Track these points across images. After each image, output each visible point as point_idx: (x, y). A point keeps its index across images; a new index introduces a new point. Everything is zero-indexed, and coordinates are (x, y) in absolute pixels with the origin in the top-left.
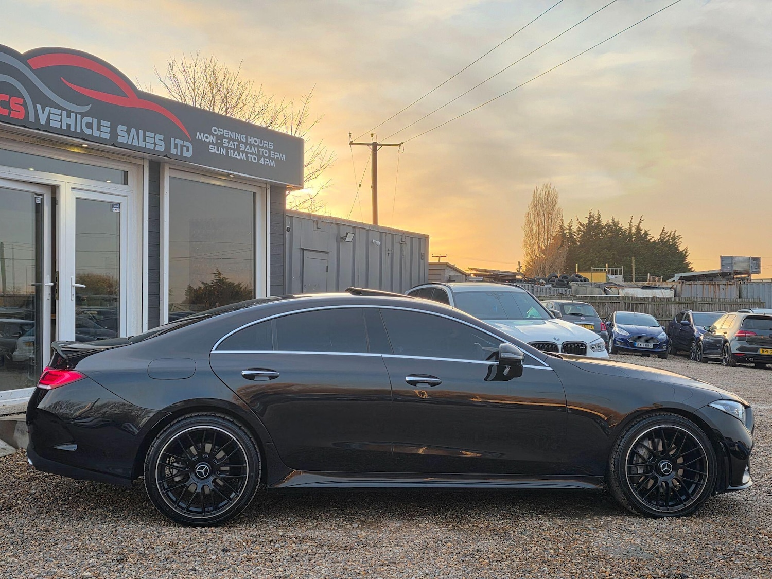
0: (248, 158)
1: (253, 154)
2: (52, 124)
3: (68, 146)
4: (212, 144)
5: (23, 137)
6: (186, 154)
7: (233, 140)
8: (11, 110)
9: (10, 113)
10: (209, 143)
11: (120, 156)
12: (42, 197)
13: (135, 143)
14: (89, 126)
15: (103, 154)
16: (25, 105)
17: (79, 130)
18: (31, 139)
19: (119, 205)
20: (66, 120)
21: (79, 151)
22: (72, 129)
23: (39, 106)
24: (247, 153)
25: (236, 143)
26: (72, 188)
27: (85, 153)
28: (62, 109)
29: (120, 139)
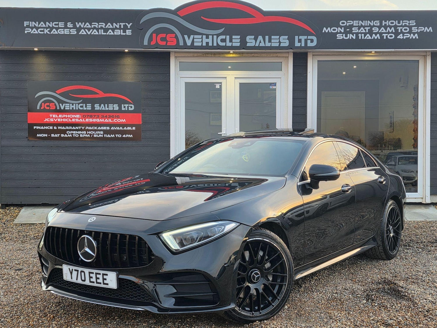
0: (382, 37)
1: (389, 33)
2: (195, 44)
3: (225, 54)
4: (341, 33)
5: (193, 54)
6: (310, 44)
7: (364, 27)
8: (167, 41)
9: (166, 43)
10: (337, 33)
11: (267, 54)
12: (221, 84)
13: (262, 44)
14: (223, 41)
15: (253, 55)
16: (176, 37)
17: (215, 44)
18: (199, 54)
19: (275, 84)
20: (205, 40)
21: (234, 56)
22: (210, 44)
23: (186, 36)
24: (381, 34)
25: (367, 28)
26: (235, 78)
27: (238, 56)
28: (202, 34)
29: (248, 45)
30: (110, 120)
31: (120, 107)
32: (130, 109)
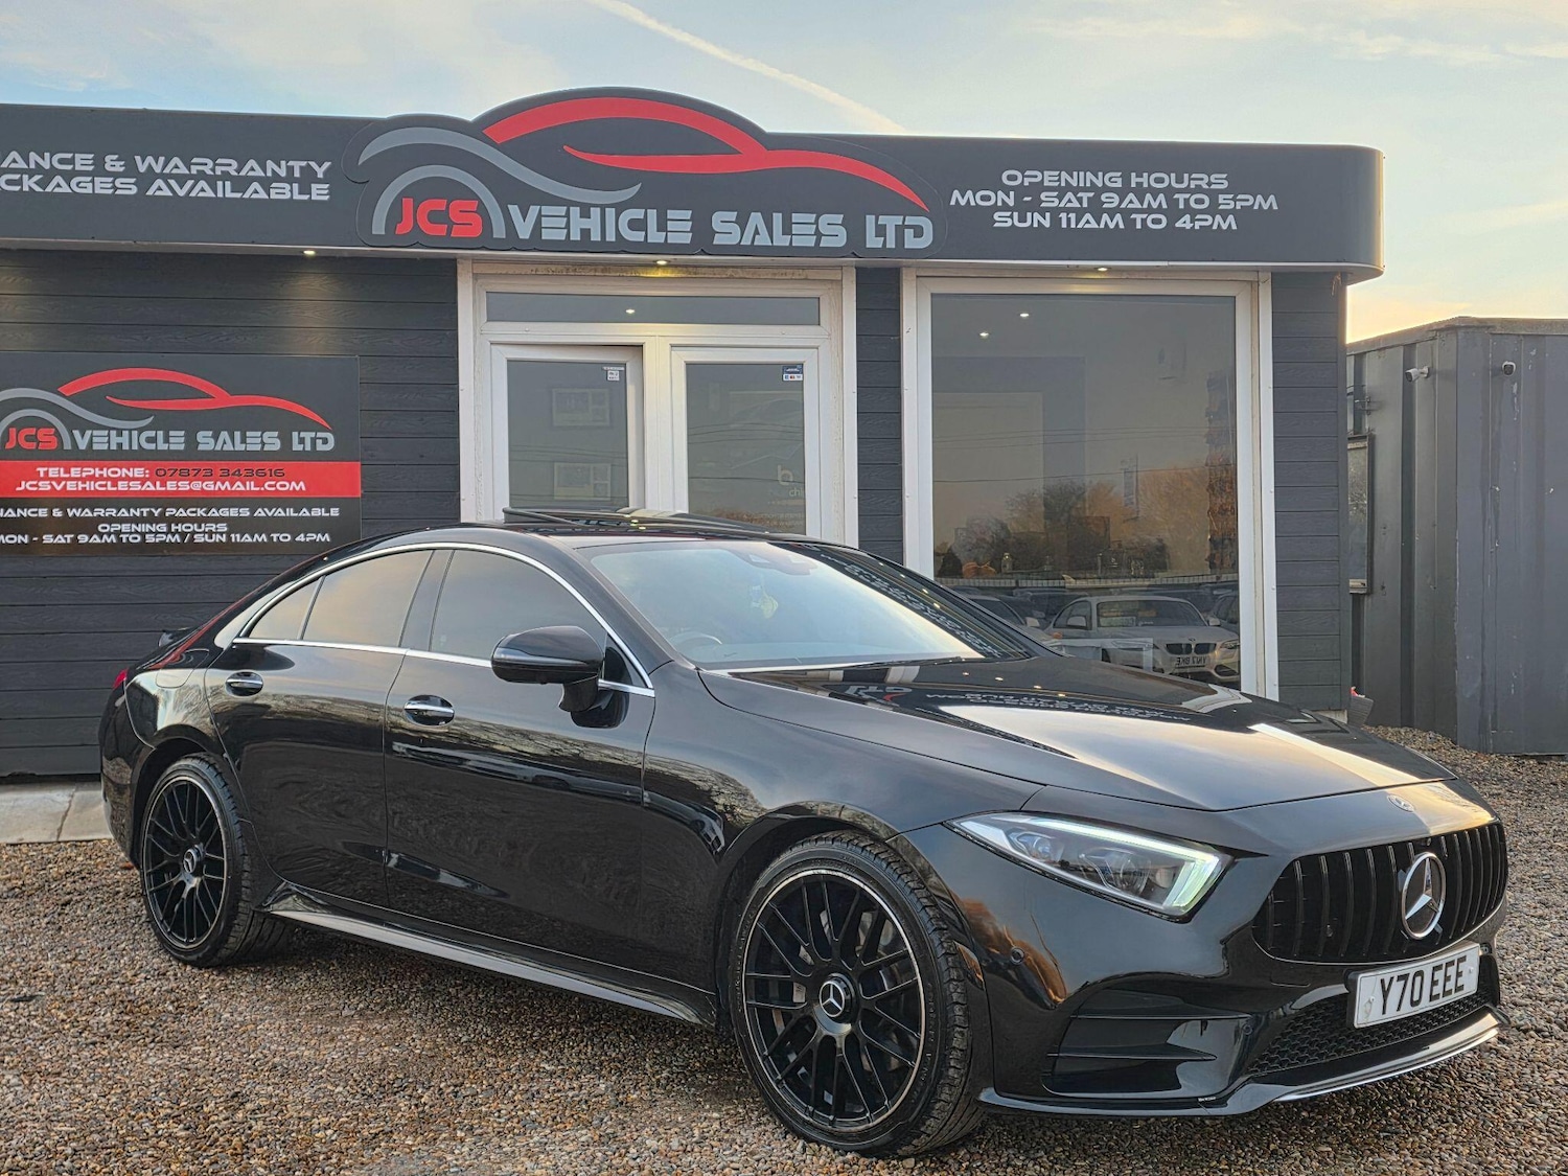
0: (1130, 223)
1: (1150, 210)
2: (546, 235)
3: (640, 269)
4: (1005, 207)
5: (534, 267)
6: (911, 242)
7: (1076, 190)
8: (451, 225)
9: (449, 231)
10: (995, 208)
11: (775, 271)
12: (623, 369)
13: (763, 240)
14: (637, 225)
15: (730, 272)
16: (482, 210)
17: (611, 237)
18: (553, 268)
19: (798, 367)
20: (578, 223)
21: (669, 275)
23: (514, 210)
24: (1126, 214)
25: (1085, 196)
26: (672, 346)
27: (683, 275)
28: (569, 204)
29: (718, 240)
30: (251, 486)
31: (286, 441)
32: (320, 447)
